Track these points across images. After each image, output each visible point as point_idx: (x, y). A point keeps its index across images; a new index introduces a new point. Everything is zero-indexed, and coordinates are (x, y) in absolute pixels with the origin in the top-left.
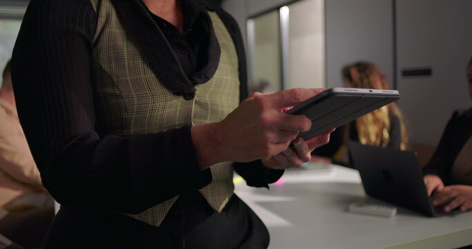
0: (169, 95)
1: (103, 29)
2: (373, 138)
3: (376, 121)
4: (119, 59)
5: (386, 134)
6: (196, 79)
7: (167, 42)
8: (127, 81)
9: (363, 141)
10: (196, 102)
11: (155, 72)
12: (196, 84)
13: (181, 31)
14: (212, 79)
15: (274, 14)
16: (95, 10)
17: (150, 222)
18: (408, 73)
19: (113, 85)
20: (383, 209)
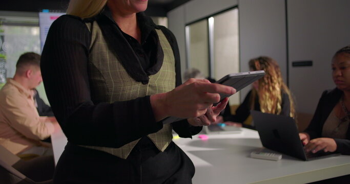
0: (134, 82)
1: (95, 42)
2: (270, 109)
3: (272, 97)
4: (104, 60)
5: (279, 107)
6: (150, 72)
7: (132, 49)
8: (109, 73)
9: (263, 111)
10: (149, 85)
11: (125, 68)
12: (150, 75)
13: (140, 42)
14: (159, 72)
15: (205, 22)
16: (90, 30)
17: (121, 157)
18: (296, 64)
19: (100, 75)
20: (273, 156)
